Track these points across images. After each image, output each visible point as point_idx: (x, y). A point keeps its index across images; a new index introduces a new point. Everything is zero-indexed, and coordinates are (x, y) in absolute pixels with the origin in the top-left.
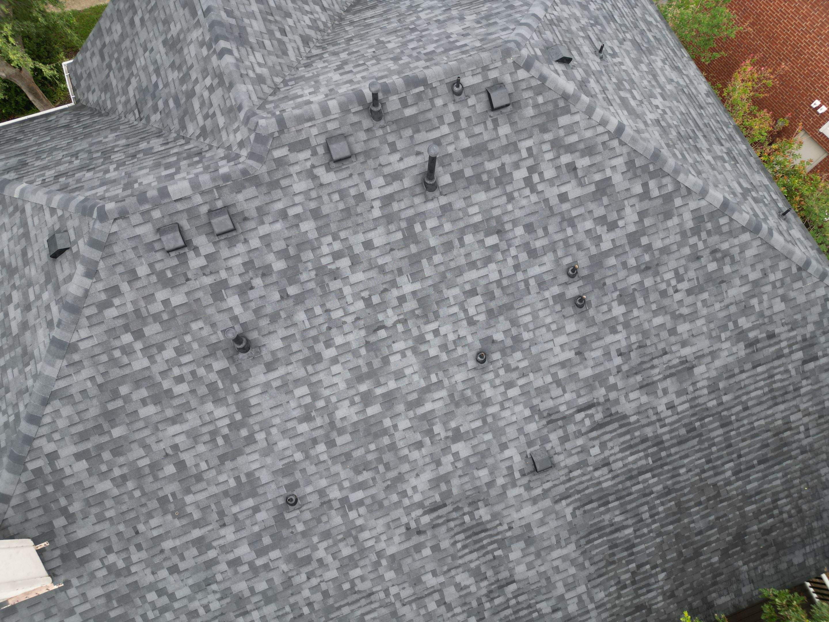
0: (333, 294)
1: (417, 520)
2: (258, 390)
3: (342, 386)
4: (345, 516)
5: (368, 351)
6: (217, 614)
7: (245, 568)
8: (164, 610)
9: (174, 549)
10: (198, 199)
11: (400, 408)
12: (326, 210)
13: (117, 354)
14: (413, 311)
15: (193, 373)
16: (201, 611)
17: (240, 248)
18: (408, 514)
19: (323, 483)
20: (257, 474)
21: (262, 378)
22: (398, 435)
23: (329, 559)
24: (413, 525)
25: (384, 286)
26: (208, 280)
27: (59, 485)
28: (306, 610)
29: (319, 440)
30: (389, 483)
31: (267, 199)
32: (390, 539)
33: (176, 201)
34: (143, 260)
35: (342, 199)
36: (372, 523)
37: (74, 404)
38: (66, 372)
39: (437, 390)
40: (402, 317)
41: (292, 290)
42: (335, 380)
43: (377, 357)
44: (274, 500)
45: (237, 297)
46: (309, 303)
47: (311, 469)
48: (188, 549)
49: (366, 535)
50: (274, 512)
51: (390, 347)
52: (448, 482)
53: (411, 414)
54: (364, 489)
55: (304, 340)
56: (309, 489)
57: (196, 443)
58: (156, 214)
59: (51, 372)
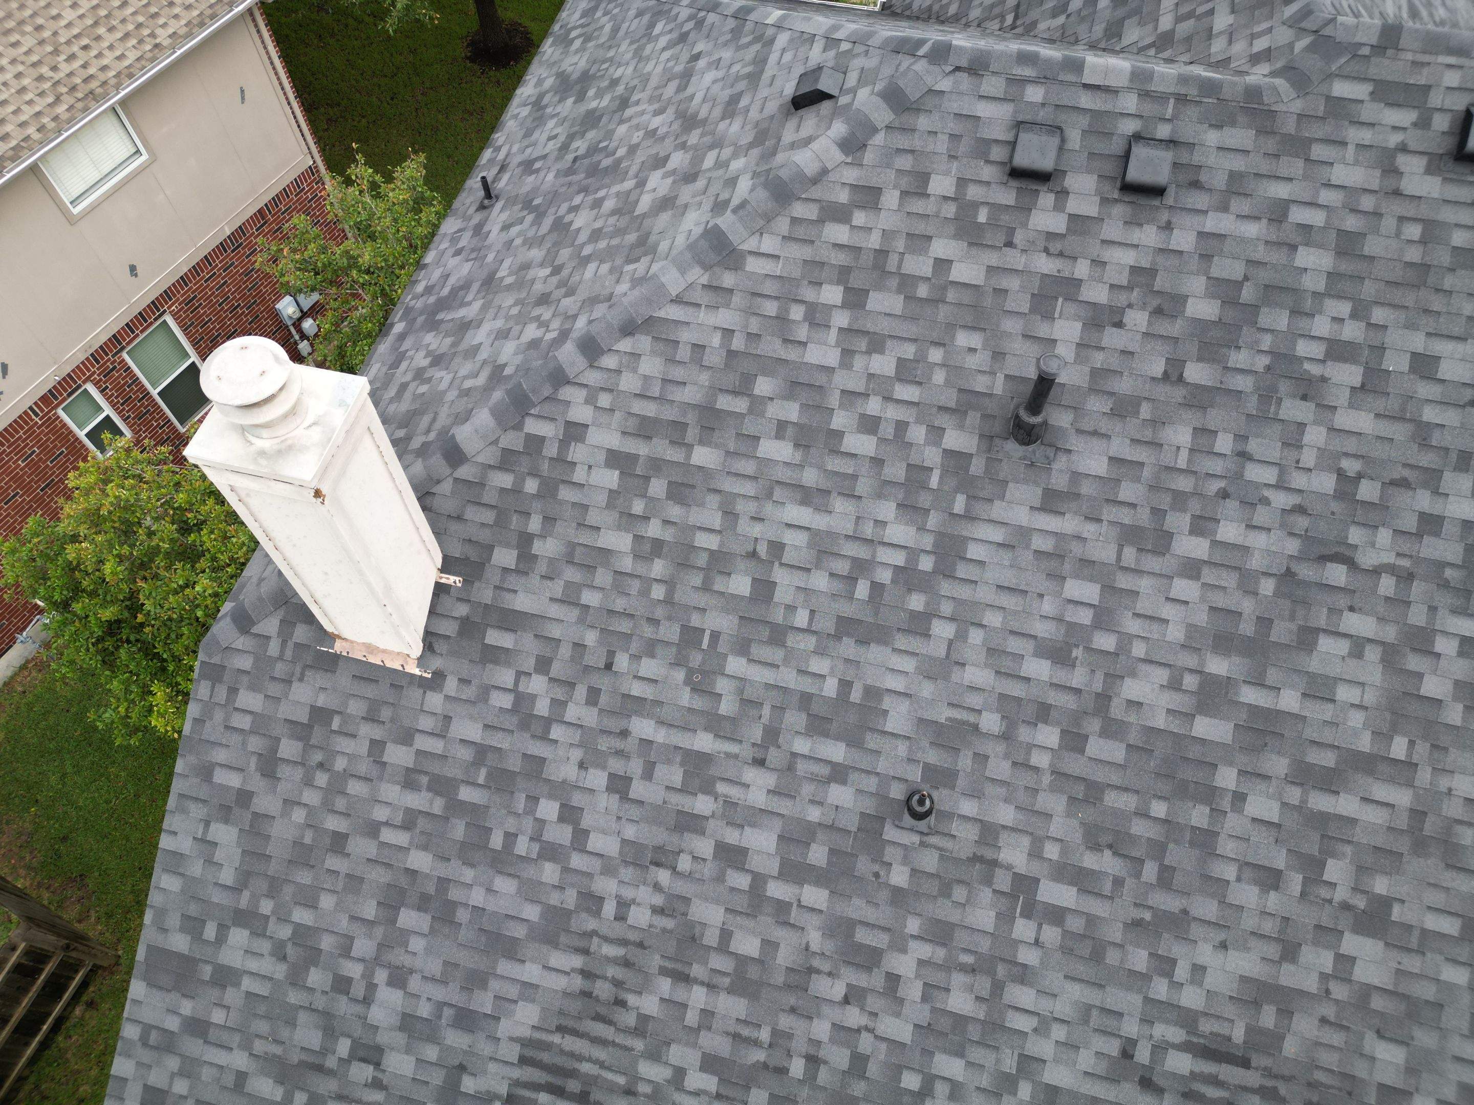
0: (1278, 427)
1: (1160, 1048)
2: (997, 535)
3: (1175, 633)
4: (1006, 918)
5: (1277, 593)
6: (633, 936)
7: (742, 881)
8: (550, 852)
9: (646, 743)
10: (1130, 103)
11: (1278, 765)
12: (1373, 246)
13: (797, 313)
14: (1442, 565)
15: (901, 427)
16: (609, 909)
17: (1149, 236)
18: (1147, 1021)
19: (1006, 815)
20: (887, 703)
21: (1021, 516)
22: (1233, 823)
23: (913, 991)
24: (1143, 1055)
25: (1406, 473)
26: (1045, 265)
27: (548, 490)
28: (797, 1067)
29: (1054, 714)
30: (1148, 916)
31: (1265, 166)
32: (1070, 1046)
33: (1086, 86)
34: (955, 164)
35: (1423, 241)
36: (1053, 979)
37: (671, 361)
38: (698, 296)
39: (1391, 780)
40: (1405, 563)
41: (1195, 373)
42: (1168, 611)
43: (1292, 618)
44: (885, 780)
45: (1078, 326)
46: (1214, 418)
47: (1000, 768)
48: (669, 762)
49: (1023, 996)
50: (869, 806)
51: (1334, 612)
52: (1285, 1013)
53: (1294, 795)
54: (1083, 891)
55: (1154, 488)
56: (968, 807)
57: (818, 565)
58: (1035, 94)
59: (674, 281)
